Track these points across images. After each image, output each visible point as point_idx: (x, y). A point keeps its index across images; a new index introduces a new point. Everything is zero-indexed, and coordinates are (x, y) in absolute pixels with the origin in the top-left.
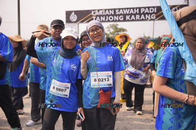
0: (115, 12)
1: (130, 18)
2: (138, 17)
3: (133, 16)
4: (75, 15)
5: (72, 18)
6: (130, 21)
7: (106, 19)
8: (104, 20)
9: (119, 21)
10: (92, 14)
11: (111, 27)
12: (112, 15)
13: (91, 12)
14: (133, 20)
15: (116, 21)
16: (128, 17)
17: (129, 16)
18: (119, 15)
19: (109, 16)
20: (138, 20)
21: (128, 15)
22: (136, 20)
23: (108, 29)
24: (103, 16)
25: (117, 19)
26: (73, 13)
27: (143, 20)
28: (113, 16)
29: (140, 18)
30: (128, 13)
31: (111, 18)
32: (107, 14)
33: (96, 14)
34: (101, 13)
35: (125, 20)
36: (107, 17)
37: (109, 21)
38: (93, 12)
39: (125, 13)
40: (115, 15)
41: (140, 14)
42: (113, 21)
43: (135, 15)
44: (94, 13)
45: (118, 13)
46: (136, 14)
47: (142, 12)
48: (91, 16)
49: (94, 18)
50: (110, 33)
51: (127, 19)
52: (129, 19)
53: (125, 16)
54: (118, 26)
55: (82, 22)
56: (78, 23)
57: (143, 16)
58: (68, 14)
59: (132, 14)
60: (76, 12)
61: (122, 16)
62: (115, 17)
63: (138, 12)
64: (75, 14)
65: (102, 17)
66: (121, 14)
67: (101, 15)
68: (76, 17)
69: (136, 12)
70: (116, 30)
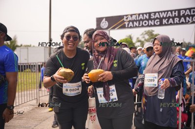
0: (150, 16)
1: (168, 21)
2: (176, 20)
3: (171, 19)
4: (106, 22)
5: (103, 25)
6: (168, 25)
7: (139, 24)
8: (137, 25)
9: (155, 25)
10: (125, 19)
11: (146, 34)
12: (146, 19)
13: (124, 18)
14: (171, 24)
15: (151, 26)
16: (164, 21)
17: (167, 20)
18: (155, 19)
19: (143, 20)
20: (177, 24)
21: (165, 18)
22: (174, 24)
24: (136, 21)
25: (153, 24)
26: (104, 19)
27: (183, 23)
28: (148, 20)
29: (179, 21)
30: (165, 16)
31: (145, 23)
32: (141, 19)
33: (128, 20)
34: (134, 18)
35: (161, 24)
36: (141, 22)
37: (143, 26)
38: (125, 17)
39: (162, 16)
40: (150, 19)
41: (179, 17)
42: (148, 26)
43: (173, 18)
44: (127, 19)
45: (153, 17)
46: (175, 17)
47: (181, 15)
48: (124, 21)
49: (126, 23)
50: (145, 40)
51: (164, 23)
52: (167, 23)
53: (161, 19)
54: (153, 33)
55: (114, 28)
56: (109, 29)
57: (183, 18)
58: (99, 20)
59: (169, 17)
60: (108, 19)
61: (158, 20)
62: (150, 21)
63: (177, 15)
64: (106, 20)
65: (135, 23)
66: (157, 18)
67: (134, 21)
68: (107, 23)
69: (175, 15)
70: (151, 37)
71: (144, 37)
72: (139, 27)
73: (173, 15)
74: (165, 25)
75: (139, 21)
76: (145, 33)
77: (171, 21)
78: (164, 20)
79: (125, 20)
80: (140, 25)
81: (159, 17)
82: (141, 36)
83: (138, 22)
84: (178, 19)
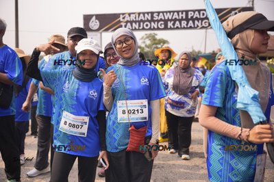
0: (152, 17)
1: (174, 24)
2: (184, 23)
3: (177, 22)
4: (97, 21)
5: (93, 25)
6: (174, 29)
7: (139, 26)
8: (137, 28)
9: (158, 29)
11: (147, 37)
12: (148, 20)
13: (119, 17)
14: (177, 28)
15: (154, 29)
16: (170, 24)
17: (172, 22)
18: (158, 21)
19: (144, 22)
20: (184, 28)
21: (171, 20)
22: (181, 28)
23: (143, 40)
24: (135, 22)
25: (156, 27)
26: (94, 18)
27: (191, 27)
28: (150, 22)
29: (187, 25)
30: (170, 18)
31: (147, 25)
32: (142, 20)
33: (126, 20)
34: (132, 18)
35: (166, 28)
36: (142, 24)
37: (143, 29)
38: (121, 16)
39: (166, 18)
40: (152, 20)
41: (187, 20)
42: (150, 29)
43: (180, 21)
44: (124, 18)
45: (156, 18)
46: (182, 19)
47: (189, 17)
48: (120, 22)
49: (123, 24)
50: (146, 46)
51: (169, 27)
52: (172, 27)
53: (166, 22)
54: (156, 37)
55: (107, 30)
56: (100, 31)
57: (191, 22)
58: (87, 18)
59: (176, 20)
60: (99, 17)
61: (163, 23)
62: (152, 23)
63: (184, 17)
64: (96, 19)
65: (134, 24)
66: (161, 20)
67: (133, 21)
68: (98, 23)
69: (182, 17)
70: (153, 42)
71: (144, 42)
72: (139, 29)
73: (180, 18)
74: (171, 29)
75: (139, 22)
76: (145, 36)
77: (177, 24)
78: (169, 22)
79: (121, 20)
80: (141, 28)
81: (163, 18)
82: (141, 41)
83: (137, 24)
84: (186, 22)
